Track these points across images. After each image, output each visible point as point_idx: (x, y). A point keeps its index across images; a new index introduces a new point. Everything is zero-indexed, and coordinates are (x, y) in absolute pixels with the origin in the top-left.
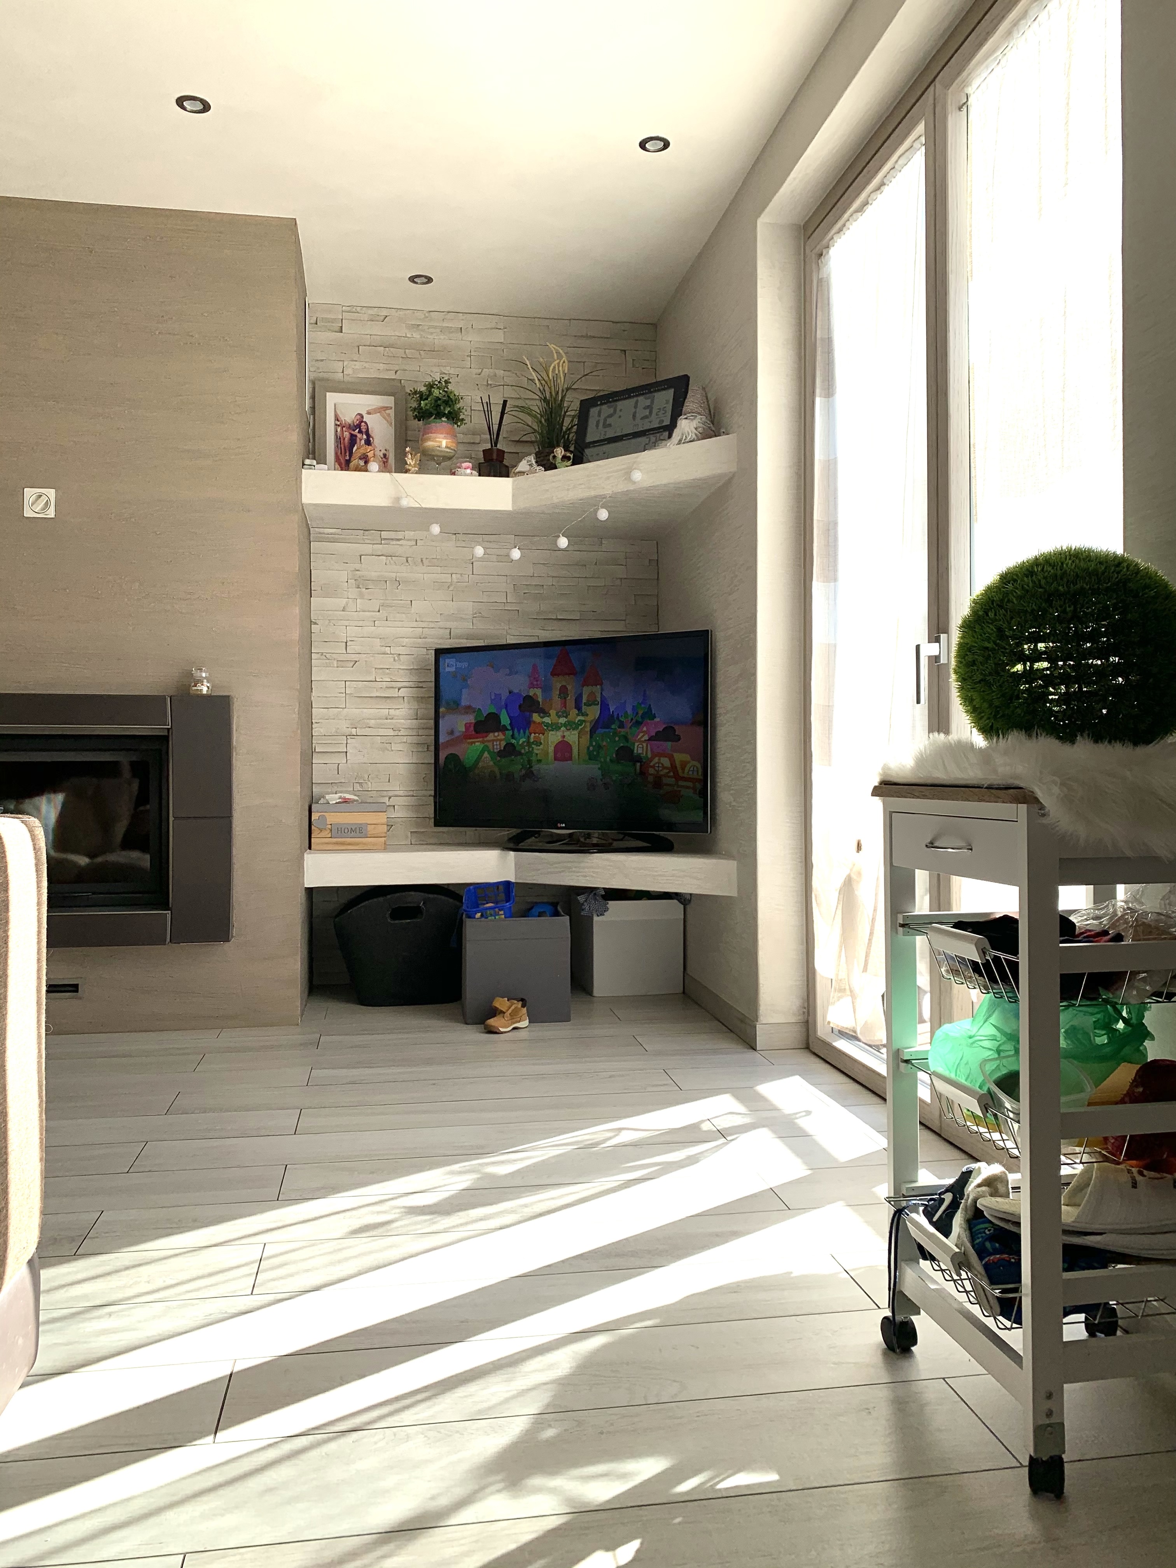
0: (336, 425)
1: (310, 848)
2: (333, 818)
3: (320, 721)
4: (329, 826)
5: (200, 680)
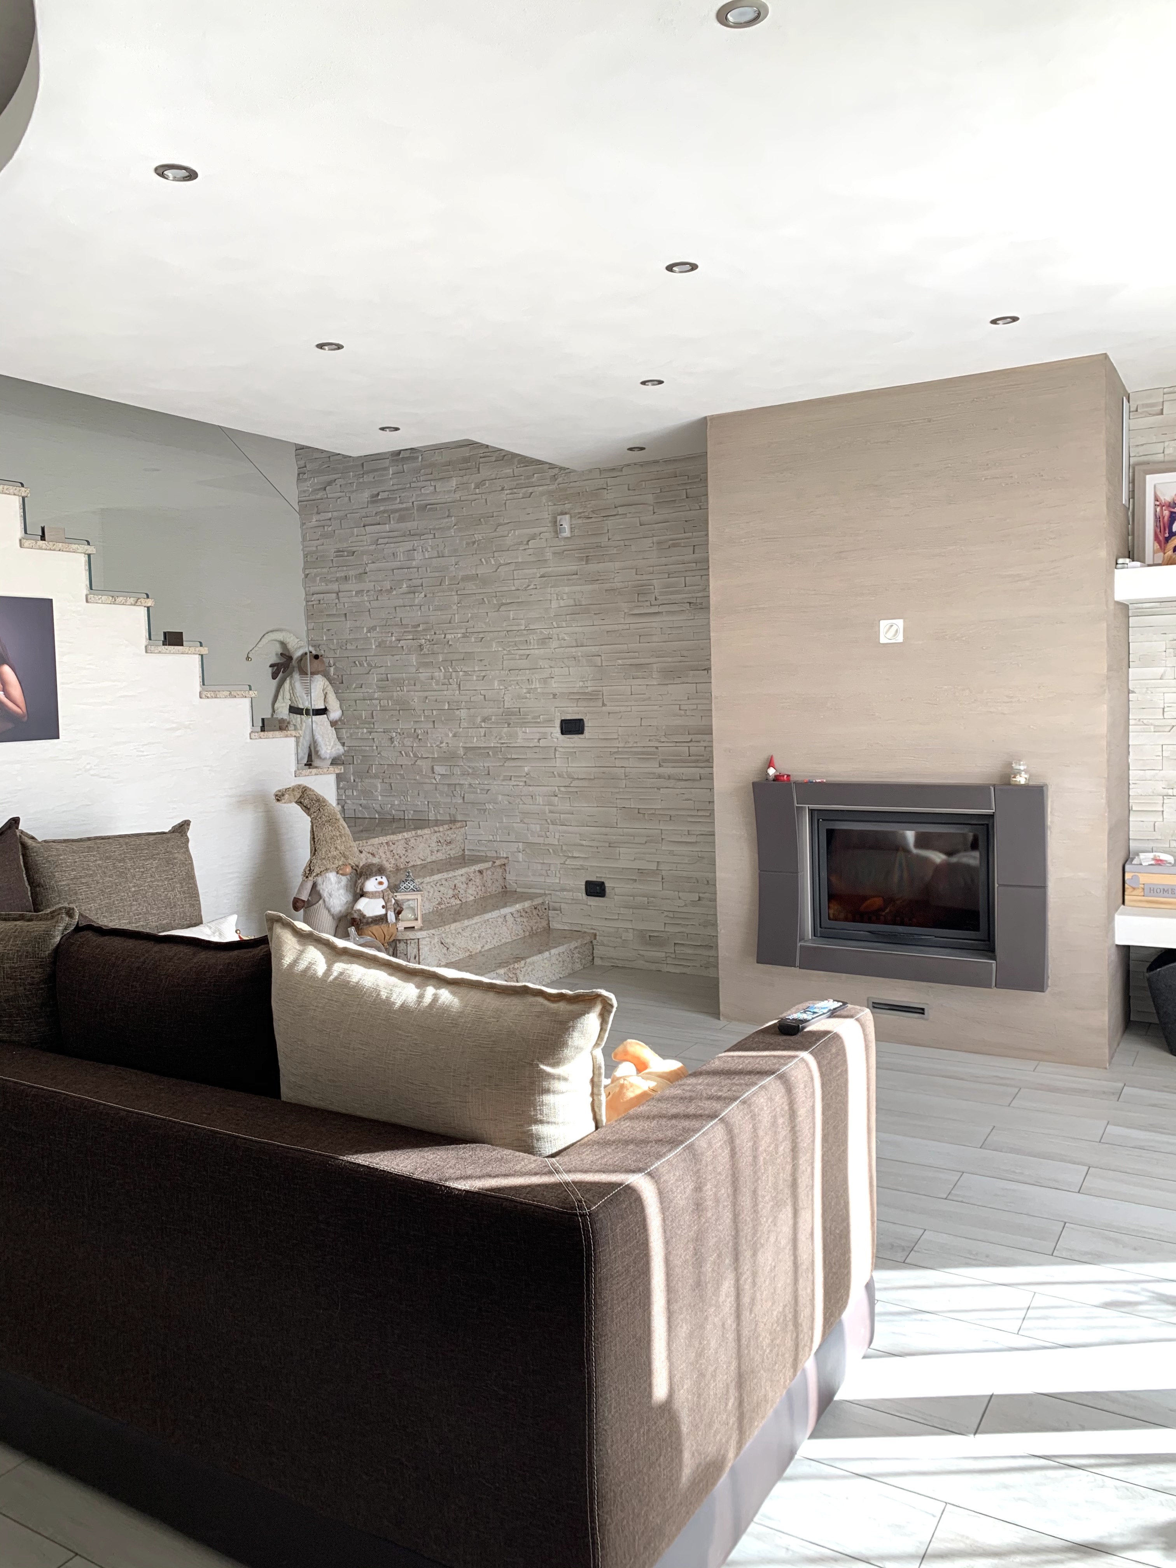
0: (1156, 505)
1: (1123, 903)
2: (1144, 879)
3: (1137, 782)
4: (1142, 886)
5: (1019, 772)
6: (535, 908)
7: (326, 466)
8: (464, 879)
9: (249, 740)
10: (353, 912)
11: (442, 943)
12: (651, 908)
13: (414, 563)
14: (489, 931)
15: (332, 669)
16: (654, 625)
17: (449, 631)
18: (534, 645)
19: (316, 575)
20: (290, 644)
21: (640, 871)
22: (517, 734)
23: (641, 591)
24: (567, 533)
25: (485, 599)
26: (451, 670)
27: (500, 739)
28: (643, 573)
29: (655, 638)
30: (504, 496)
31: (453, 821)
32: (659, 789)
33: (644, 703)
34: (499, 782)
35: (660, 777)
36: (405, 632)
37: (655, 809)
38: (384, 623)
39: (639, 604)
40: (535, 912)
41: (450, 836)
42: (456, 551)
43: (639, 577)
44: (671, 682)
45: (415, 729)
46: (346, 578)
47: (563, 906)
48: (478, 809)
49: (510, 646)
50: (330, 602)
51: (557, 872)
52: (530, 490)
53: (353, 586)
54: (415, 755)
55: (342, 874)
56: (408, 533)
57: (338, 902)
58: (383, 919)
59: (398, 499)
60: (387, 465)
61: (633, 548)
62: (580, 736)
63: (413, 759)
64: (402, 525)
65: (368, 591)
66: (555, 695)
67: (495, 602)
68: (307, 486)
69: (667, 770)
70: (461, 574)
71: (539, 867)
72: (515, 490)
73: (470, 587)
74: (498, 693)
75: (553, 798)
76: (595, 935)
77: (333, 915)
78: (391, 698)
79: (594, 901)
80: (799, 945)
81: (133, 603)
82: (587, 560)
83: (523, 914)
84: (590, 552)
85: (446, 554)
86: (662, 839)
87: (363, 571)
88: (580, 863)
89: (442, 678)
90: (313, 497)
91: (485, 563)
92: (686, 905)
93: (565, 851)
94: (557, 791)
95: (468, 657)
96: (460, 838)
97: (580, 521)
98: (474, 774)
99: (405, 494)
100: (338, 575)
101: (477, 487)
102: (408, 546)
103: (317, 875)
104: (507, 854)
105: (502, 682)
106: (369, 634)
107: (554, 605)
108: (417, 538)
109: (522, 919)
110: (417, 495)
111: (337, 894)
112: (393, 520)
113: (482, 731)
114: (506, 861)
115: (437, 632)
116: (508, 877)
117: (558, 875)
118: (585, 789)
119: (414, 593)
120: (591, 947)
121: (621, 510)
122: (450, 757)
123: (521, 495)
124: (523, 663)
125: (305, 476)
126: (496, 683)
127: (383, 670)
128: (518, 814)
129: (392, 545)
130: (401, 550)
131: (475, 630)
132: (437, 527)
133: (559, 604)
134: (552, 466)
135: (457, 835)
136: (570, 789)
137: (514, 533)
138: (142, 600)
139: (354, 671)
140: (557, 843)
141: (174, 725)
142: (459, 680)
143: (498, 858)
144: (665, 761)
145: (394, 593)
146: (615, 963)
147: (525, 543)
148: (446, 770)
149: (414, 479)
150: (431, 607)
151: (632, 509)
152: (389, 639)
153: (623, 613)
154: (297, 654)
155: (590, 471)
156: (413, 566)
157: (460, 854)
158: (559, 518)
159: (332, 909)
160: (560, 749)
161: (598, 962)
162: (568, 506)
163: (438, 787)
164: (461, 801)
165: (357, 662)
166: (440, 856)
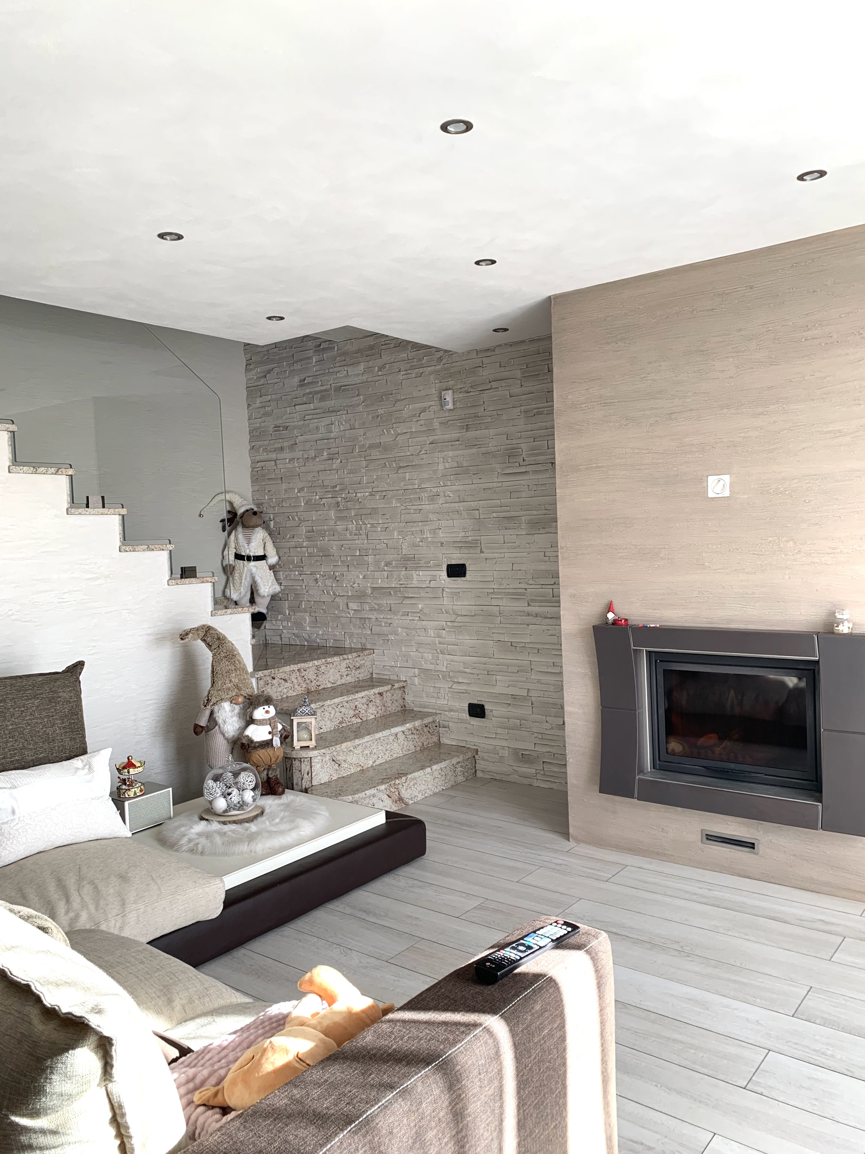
5: (842, 621)
6: (426, 726)
7: (266, 358)
8: (364, 700)
9: (167, 586)
10: (242, 737)
11: (334, 761)
12: (523, 729)
13: (332, 435)
14: (380, 748)
15: (272, 523)
16: (523, 482)
17: (359, 491)
18: (425, 502)
19: (260, 447)
20: (235, 503)
21: (513, 697)
22: (413, 576)
23: (511, 454)
24: (450, 406)
25: (387, 463)
26: (361, 523)
27: (399, 581)
28: (513, 438)
29: (524, 494)
30: (400, 377)
31: (363, 649)
32: (528, 625)
33: (515, 550)
34: (399, 617)
35: (529, 615)
36: (326, 492)
37: (525, 643)
38: (310, 484)
39: (511, 465)
40: (425, 729)
41: (359, 662)
42: (364, 423)
43: (509, 442)
44: (537, 532)
45: (334, 572)
46: (282, 449)
47: (451, 724)
48: (382, 639)
49: (406, 502)
50: (270, 468)
51: (446, 695)
52: (421, 370)
53: (287, 455)
54: (334, 594)
55: (234, 703)
56: (328, 410)
57: (232, 728)
58: (268, 744)
59: (320, 382)
60: (311, 355)
61: (504, 417)
62: (463, 579)
63: (333, 596)
64: (323, 404)
65: (298, 459)
66: (442, 543)
67: (395, 466)
68: (252, 374)
69: (535, 609)
70: (368, 442)
71: (432, 690)
72: (409, 371)
73: (375, 454)
74: (397, 542)
75: (441, 631)
76: (477, 751)
77: (227, 739)
78: (316, 546)
79: (476, 722)
80: (637, 777)
81: (54, 472)
82: (467, 428)
83: (415, 732)
84: (469, 422)
85: (357, 427)
86: (531, 669)
87: (294, 443)
88: (463, 687)
89: (354, 529)
90: (257, 384)
91: (386, 433)
92: (552, 728)
93: (451, 677)
94: (445, 625)
95: (374, 511)
96: (368, 664)
97: (461, 395)
98: (379, 610)
99: (325, 378)
100: (276, 446)
101: (380, 370)
102: (327, 421)
103: (214, 704)
104: (405, 678)
105: (400, 532)
106: (299, 494)
107: (441, 467)
108: (334, 414)
109: (413, 736)
110: (333, 379)
111: (230, 721)
112: (316, 400)
113: (385, 573)
114: (405, 684)
115: (351, 492)
116: (406, 698)
117: (446, 698)
118: (468, 624)
119: (333, 459)
120: (474, 761)
121: (494, 385)
122: (360, 596)
123: (414, 375)
124: (417, 517)
125: (251, 367)
126: (396, 533)
127: (309, 523)
128: (414, 644)
129: (316, 420)
130: (322, 424)
131: (379, 489)
132: (350, 404)
133: (445, 466)
134: (438, 350)
135: (365, 661)
136: (455, 624)
137: (409, 407)
138: (63, 470)
139: (289, 524)
140: (445, 670)
141: (95, 576)
142: (367, 531)
143: (399, 681)
144: (533, 601)
145: (317, 460)
146: (495, 776)
147: (418, 415)
148: (358, 606)
149: (332, 366)
150: (345, 471)
151: (503, 383)
152: (314, 497)
153: (497, 473)
154: (240, 511)
155: (469, 352)
156: (332, 437)
157: (368, 677)
158: (443, 393)
159: (226, 734)
160: (447, 590)
161: (479, 774)
162: (451, 383)
163: (353, 620)
164: (369, 632)
165: (290, 517)
166: (349, 679)
